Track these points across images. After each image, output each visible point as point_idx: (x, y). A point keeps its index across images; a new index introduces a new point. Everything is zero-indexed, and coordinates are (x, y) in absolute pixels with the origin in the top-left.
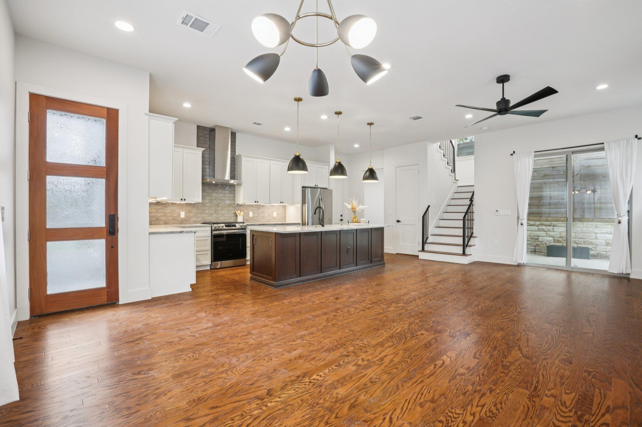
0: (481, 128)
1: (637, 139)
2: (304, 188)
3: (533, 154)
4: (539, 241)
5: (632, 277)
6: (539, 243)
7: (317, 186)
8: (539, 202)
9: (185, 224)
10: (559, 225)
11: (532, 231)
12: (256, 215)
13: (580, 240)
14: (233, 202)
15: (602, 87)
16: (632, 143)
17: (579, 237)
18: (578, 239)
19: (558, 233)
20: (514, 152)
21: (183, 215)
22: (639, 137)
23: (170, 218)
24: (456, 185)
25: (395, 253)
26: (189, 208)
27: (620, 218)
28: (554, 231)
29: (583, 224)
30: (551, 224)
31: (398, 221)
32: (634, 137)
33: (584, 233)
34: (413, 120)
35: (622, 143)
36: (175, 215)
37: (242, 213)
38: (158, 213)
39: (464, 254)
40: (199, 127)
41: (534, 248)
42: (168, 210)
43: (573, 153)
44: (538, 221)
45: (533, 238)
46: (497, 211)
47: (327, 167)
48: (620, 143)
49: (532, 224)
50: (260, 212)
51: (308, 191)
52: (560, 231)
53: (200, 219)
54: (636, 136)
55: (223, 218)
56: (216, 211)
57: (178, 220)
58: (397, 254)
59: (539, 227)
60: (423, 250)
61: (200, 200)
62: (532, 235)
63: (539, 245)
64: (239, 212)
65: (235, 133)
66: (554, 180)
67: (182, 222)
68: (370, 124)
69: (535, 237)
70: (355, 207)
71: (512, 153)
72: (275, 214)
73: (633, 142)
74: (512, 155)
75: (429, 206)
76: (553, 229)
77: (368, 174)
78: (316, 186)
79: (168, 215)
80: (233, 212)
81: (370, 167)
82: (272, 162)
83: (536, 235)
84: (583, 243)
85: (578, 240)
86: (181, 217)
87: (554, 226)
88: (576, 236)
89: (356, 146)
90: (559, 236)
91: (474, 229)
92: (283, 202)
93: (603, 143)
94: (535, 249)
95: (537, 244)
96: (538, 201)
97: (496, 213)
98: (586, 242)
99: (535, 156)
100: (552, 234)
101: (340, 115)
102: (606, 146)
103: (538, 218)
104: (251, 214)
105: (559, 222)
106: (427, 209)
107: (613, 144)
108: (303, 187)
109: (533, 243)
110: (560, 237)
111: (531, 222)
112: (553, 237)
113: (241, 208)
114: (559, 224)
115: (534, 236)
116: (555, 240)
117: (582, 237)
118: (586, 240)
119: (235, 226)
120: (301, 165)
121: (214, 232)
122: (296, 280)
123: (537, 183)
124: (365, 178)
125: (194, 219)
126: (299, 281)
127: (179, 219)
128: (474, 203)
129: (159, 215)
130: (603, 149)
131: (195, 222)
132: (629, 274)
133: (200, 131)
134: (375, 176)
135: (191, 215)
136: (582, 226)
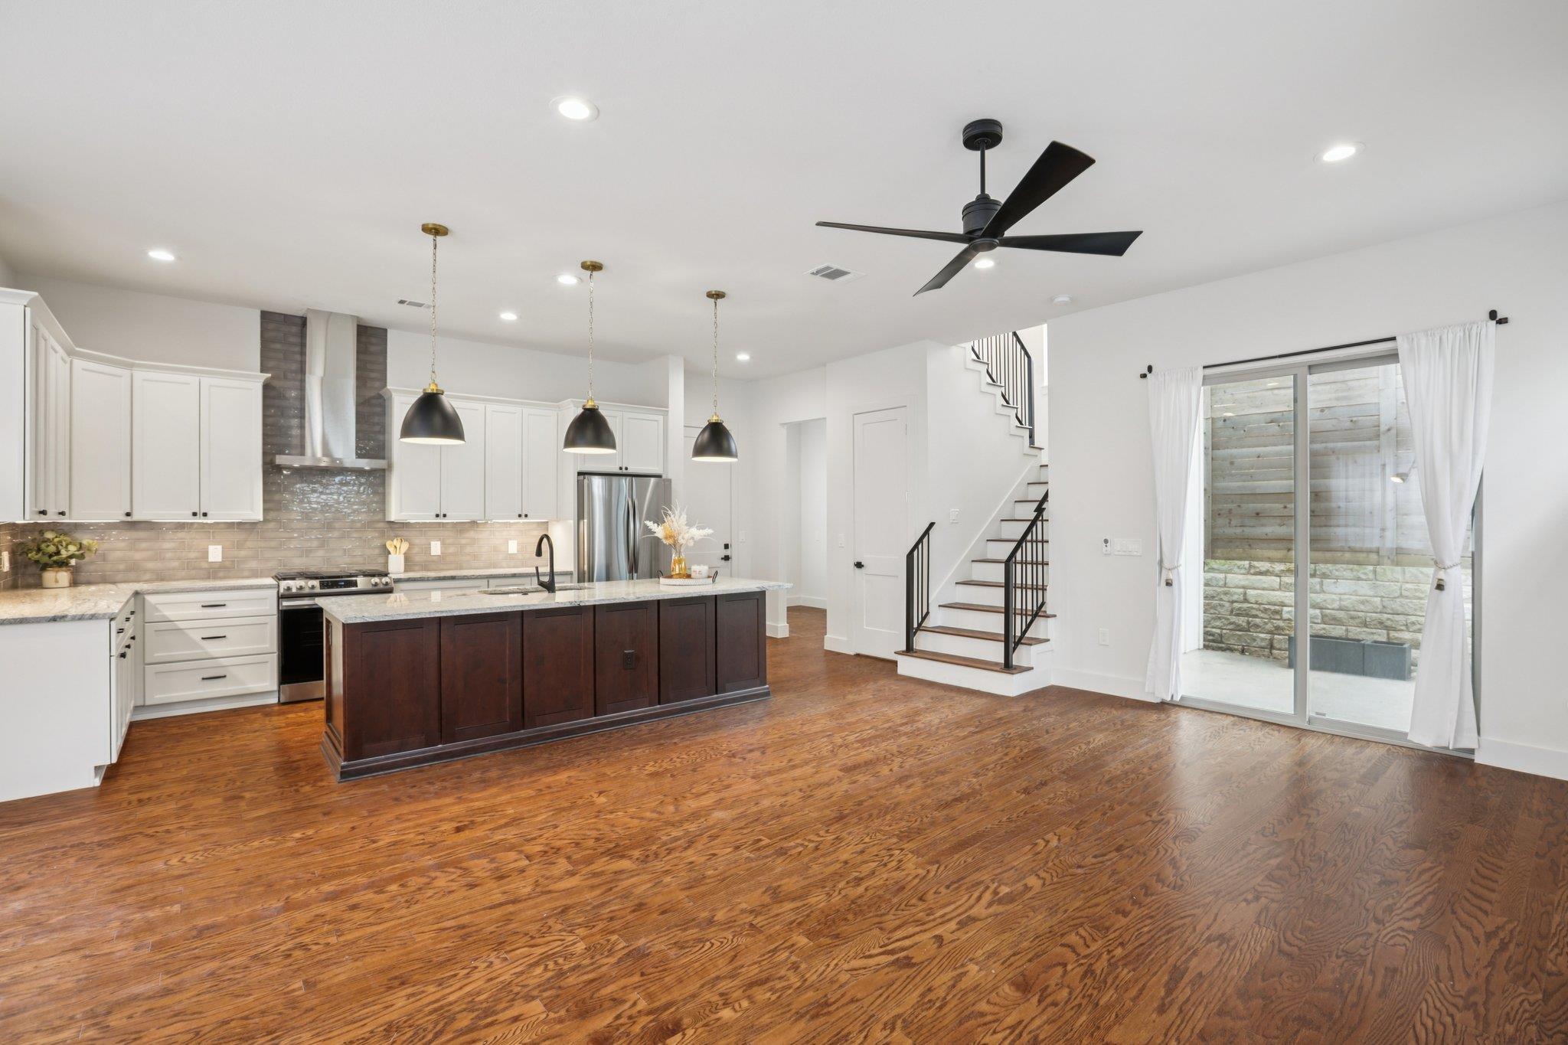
0: (1052, 300)
1: (1494, 322)
2: (582, 477)
3: (1201, 372)
4: (1281, 619)
5: (1479, 759)
6: (1281, 624)
7: (626, 469)
8: (1285, 507)
9: (221, 578)
10: (1337, 573)
11: (1264, 589)
12: (451, 550)
13: (1397, 618)
14: (379, 517)
15: (1339, 153)
16: (1479, 335)
17: (1392, 609)
18: (1389, 616)
19: (1334, 596)
20: (1150, 369)
21: (215, 554)
22: (1499, 316)
23: (176, 564)
24: (1034, 463)
25: (852, 653)
26: (237, 536)
27: (1442, 575)
28: (1323, 591)
29: (1404, 572)
30: (1315, 570)
31: (859, 565)
32: (1487, 316)
33: (1407, 597)
34: (826, 280)
35: (1451, 336)
36: (192, 555)
37: (405, 546)
38: (137, 550)
39: (1008, 666)
40: (266, 316)
41: (1268, 636)
42: (169, 544)
43: (1312, 368)
44: (1281, 561)
45: (1266, 610)
46: (1106, 541)
47: (661, 418)
48: (1444, 337)
49: (1263, 569)
50: (463, 541)
51: (597, 483)
52: (1340, 590)
53: (272, 564)
54: (1493, 315)
55: (347, 559)
56: (323, 543)
57: (201, 569)
58: (858, 655)
59: (1283, 579)
60: (910, 650)
61: (259, 516)
62: (1264, 601)
63: (1283, 629)
64: (396, 542)
65: (385, 331)
66: (1324, 445)
67: (213, 572)
68: (717, 296)
69: (1273, 608)
70: (675, 534)
71: (1145, 371)
72: (513, 547)
73: (1483, 332)
74: (1144, 376)
75: (932, 524)
76: (1322, 584)
77: (706, 435)
78: (624, 471)
79: (169, 555)
80: (378, 543)
81: (714, 419)
82: (490, 407)
83: (1274, 600)
84: (1402, 628)
85: (1388, 619)
86: (210, 560)
87: (1324, 576)
88: (1384, 607)
89: (743, 357)
90: (1336, 605)
91: (1048, 594)
92: (526, 516)
93: (1394, 339)
94: (1271, 641)
95: (1278, 628)
96: (1282, 506)
97: (1104, 549)
98: (1413, 623)
99: (1206, 380)
100: (1319, 600)
101: (595, 273)
102: (1401, 345)
103: (1280, 554)
104: (436, 548)
105: (1338, 566)
106: (927, 532)
107: (1423, 341)
108: (580, 474)
109: (1266, 623)
110: (1340, 609)
111: (1262, 563)
112: (1321, 608)
113: (405, 533)
114: (1337, 570)
115: (1269, 604)
116: (1326, 616)
117: (1400, 610)
118: (1413, 619)
119: (355, 584)
120: (437, 420)
121: (286, 603)
122: (426, 752)
123: (1278, 454)
124: (700, 450)
125: (253, 564)
126: (438, 755)
127: (204, 565)
128: (1045, 515)
129: (138, 556)
130: (1393, 357)
131: (255, 574)
132: (1472, 751)
133: (271, 326)
134: (725, 444)
135: (243, 553)
136: (1401, 579)
